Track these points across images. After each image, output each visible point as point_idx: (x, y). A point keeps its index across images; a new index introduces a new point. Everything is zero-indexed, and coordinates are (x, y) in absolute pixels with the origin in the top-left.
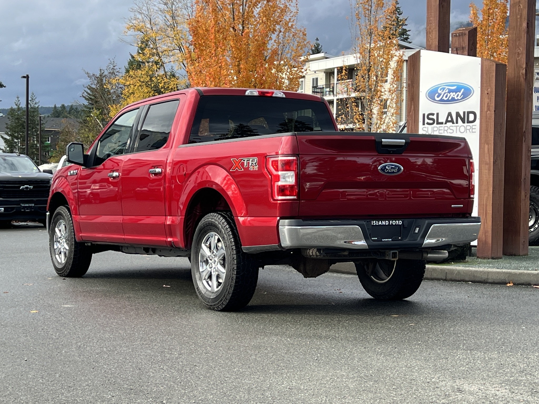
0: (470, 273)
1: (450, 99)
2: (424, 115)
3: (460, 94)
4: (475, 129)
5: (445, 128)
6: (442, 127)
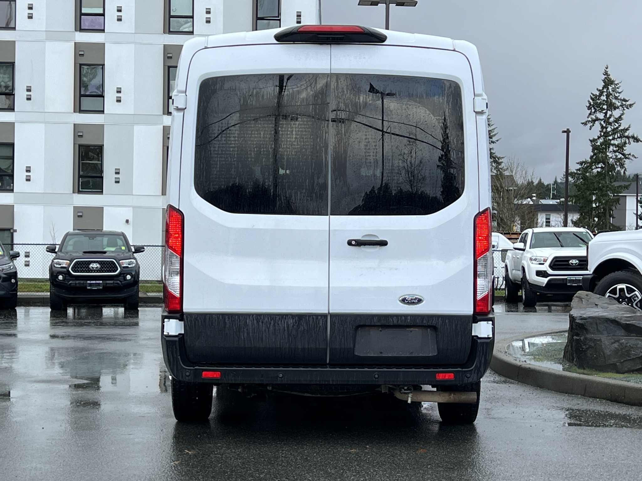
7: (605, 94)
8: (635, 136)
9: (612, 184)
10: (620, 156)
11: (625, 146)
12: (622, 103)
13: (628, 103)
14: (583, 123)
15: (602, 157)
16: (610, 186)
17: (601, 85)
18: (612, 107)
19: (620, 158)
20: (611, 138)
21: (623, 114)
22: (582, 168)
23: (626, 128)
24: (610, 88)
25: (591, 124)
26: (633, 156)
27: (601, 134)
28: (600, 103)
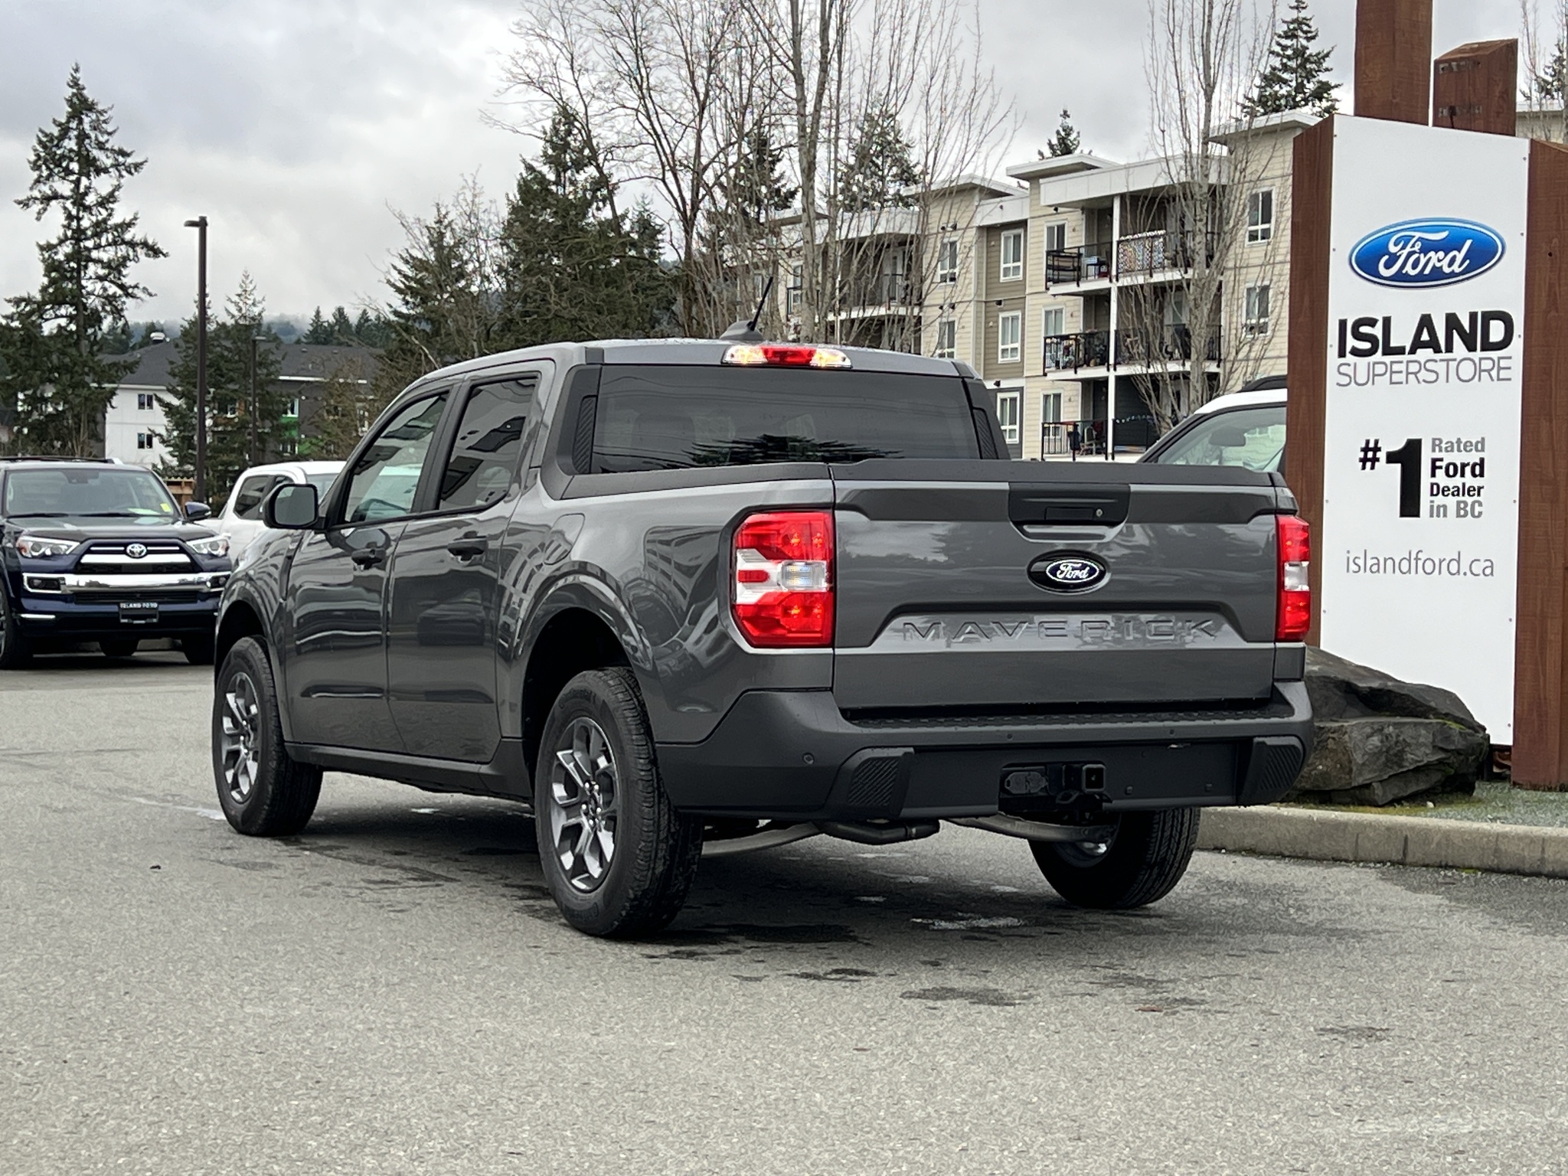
0: (1485, 840)
1: (1427, 271)
2: (1343, 324)
3: (1460, 256)
4: (1509, 368)
5: (1410, 364)
6: (1401, 362)
7: (73, 134)
8: (150, 242)
9: (96, 359)
10: (113, 289)
11: (125, 266)
12: (116, 160)
13: (129, 160)
14: (19, 203)
15: (71, 290)
16: (91, 364)
17: (63, 112)
18: (90, 166)
19: (114, 296)
20: (90, 244)
21: (118, 187)
22: (20, 314)
23: (127, 221)
24: (86, 120)
25: (41, 206)
26: (145, 289)
27: (65, 235)
28: (63, 157)
